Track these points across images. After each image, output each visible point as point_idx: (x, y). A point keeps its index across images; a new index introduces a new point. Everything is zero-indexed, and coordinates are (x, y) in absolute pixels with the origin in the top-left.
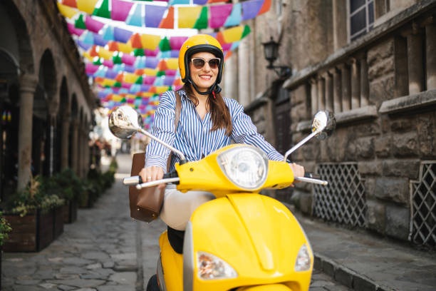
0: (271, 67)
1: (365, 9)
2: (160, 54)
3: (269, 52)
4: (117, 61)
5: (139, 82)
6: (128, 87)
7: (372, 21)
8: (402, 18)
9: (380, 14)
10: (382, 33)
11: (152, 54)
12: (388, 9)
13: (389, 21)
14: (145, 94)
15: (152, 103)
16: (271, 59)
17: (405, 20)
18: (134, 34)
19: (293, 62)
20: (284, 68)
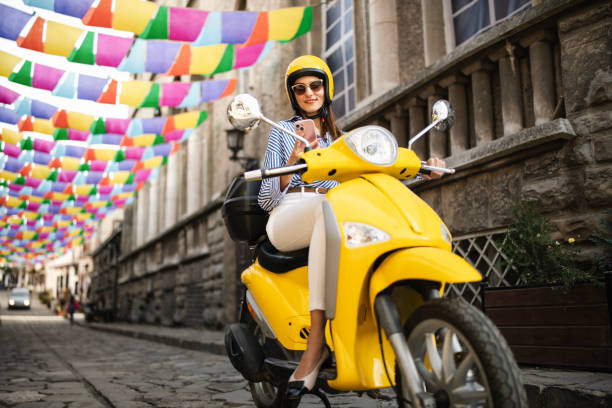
0: (234, 158)
1: (343, 97)
2: (91, 137)
3: (232, 140)
4: (27, 145)
5: (52, 178)
6: (34, 184)
7: (352, 107)
8: (386, 99)
9: (361, 97)
10: (366, 115)
11: (79, 137)
12: (370, 93)
13: (373, 103)
14: (57, 196)
15: (64, 212)
16: (236, 149)
17: (389, 101)
18: (59, 110)
19: (260, 153)
20: (250, 160)
